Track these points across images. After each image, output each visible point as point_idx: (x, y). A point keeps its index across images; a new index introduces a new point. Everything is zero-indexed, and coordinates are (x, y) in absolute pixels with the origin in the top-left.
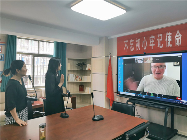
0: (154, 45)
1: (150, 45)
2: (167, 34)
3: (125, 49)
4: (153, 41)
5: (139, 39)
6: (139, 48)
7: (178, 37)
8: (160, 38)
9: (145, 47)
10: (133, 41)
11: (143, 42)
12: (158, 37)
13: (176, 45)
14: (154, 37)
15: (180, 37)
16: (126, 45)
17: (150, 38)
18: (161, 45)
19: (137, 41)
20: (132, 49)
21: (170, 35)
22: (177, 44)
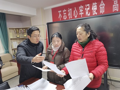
0: (83, 13)
1: (80, 14)
2: (93, 4)
3: (59, 18)
4: (82, 10)
5: (71, 9)
6: (71, 16)
7: (102, 6)
8: (88, 7)
9: (76, 16)
10: (66, 11)
11: (74, 12)
12: (86, 7)
14: (83, 7)
15: (103, 6)
16: (60, 15)
17: (80, 7)
18: (89, 13)
19: (69, 11)
20: (65, 18)
21: (96, 5)
22: (101, 12)
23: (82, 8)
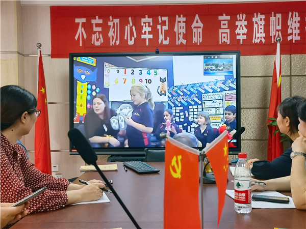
0: (151, 36)
1: (143, 37)
2: (178, 19)
3: (76, 38)
4: (150, 29)
5: (117, 21)
6: (117, 39)
7: (197, 28)
8: (163, 23)
9: (131, 39)
10: (101, 21)
11: (127, 28)
12: (160, 22)
13: (194, 42)
14: (150, 20)
15: (200, 27)
16: (81, 30)
17: (143, 20)
18: (166, 39)
19: (110, 23)
20: (97, 40)
21: (183, 22)
22: (195, 39)
23: (149, 23)
